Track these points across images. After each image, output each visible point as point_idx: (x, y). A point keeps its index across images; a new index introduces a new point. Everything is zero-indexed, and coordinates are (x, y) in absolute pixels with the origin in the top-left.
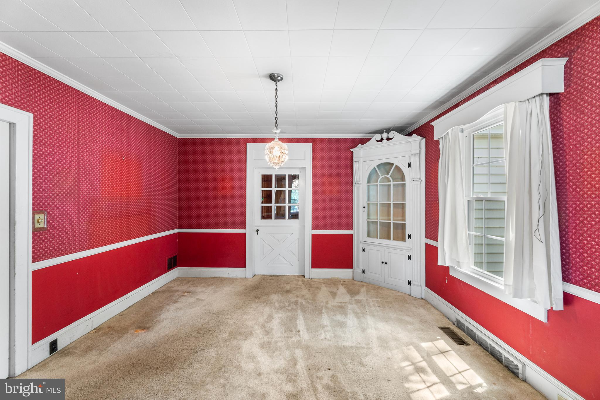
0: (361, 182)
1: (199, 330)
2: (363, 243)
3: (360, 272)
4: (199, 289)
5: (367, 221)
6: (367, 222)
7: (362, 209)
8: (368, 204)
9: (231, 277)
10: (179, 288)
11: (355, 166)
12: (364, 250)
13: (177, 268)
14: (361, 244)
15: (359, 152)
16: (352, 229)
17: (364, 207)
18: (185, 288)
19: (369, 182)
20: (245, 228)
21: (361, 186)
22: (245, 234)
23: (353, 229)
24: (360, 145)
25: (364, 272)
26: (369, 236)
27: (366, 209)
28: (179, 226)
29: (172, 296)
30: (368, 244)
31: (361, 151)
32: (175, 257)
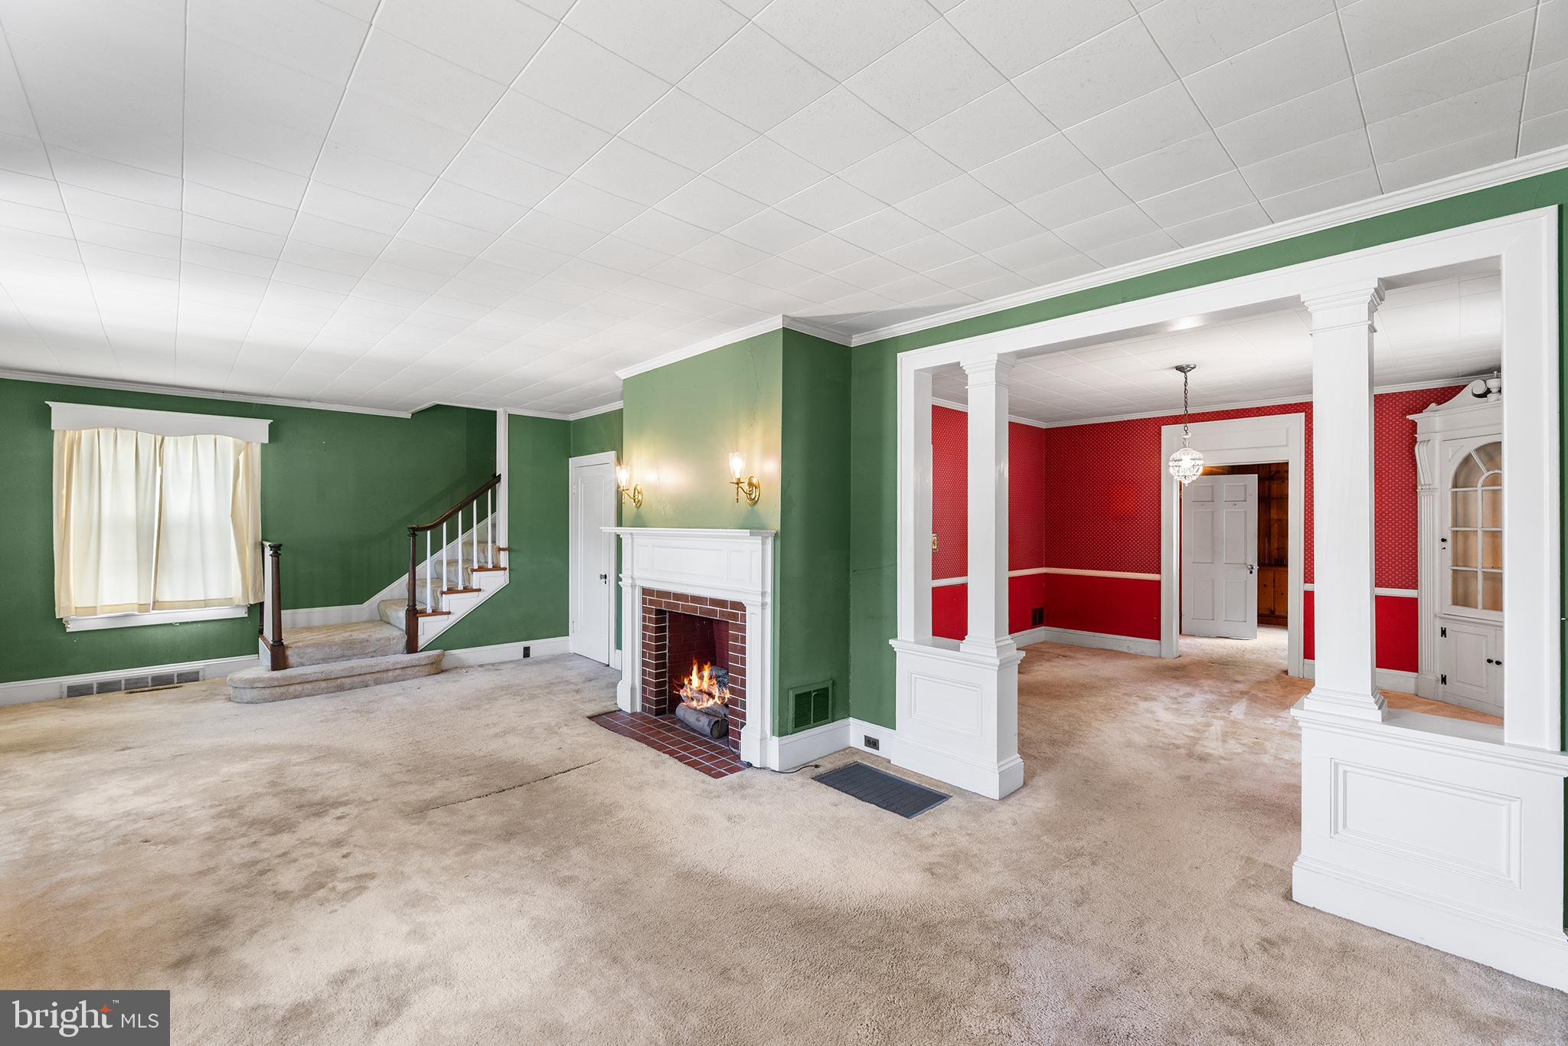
0: (1437, 484)
1: (1083, 685)
2: (1442, 618)
3: (1434, 678)
4: (1078, 655)
5: (1454, 570)
6: (1450, 572)
7: (1438, 544)
8: (1455, 533)
9: (1132, 652)
10: (1051, 651)
11: (1420, 451)
12: (1444, 633)
13: (1043, 627)
14: (1437, 620)
15: (1430, 421)
16: (1416, 588)
17: (1444, 540)
18: (1059, 651)
19: (1455, 486)
20: (1159, 572)
21: (1437, 494)
22: (1159, 583)
23: (1417, 586)
24: (1433, 406)
25: (1444, 680)
26: (1455, 603)
27: (1449, 545)
28: (1046, 563)
29: (1043, 655)
30: (1457, 620)
31: (1437, 419)
32: (1042, 608)
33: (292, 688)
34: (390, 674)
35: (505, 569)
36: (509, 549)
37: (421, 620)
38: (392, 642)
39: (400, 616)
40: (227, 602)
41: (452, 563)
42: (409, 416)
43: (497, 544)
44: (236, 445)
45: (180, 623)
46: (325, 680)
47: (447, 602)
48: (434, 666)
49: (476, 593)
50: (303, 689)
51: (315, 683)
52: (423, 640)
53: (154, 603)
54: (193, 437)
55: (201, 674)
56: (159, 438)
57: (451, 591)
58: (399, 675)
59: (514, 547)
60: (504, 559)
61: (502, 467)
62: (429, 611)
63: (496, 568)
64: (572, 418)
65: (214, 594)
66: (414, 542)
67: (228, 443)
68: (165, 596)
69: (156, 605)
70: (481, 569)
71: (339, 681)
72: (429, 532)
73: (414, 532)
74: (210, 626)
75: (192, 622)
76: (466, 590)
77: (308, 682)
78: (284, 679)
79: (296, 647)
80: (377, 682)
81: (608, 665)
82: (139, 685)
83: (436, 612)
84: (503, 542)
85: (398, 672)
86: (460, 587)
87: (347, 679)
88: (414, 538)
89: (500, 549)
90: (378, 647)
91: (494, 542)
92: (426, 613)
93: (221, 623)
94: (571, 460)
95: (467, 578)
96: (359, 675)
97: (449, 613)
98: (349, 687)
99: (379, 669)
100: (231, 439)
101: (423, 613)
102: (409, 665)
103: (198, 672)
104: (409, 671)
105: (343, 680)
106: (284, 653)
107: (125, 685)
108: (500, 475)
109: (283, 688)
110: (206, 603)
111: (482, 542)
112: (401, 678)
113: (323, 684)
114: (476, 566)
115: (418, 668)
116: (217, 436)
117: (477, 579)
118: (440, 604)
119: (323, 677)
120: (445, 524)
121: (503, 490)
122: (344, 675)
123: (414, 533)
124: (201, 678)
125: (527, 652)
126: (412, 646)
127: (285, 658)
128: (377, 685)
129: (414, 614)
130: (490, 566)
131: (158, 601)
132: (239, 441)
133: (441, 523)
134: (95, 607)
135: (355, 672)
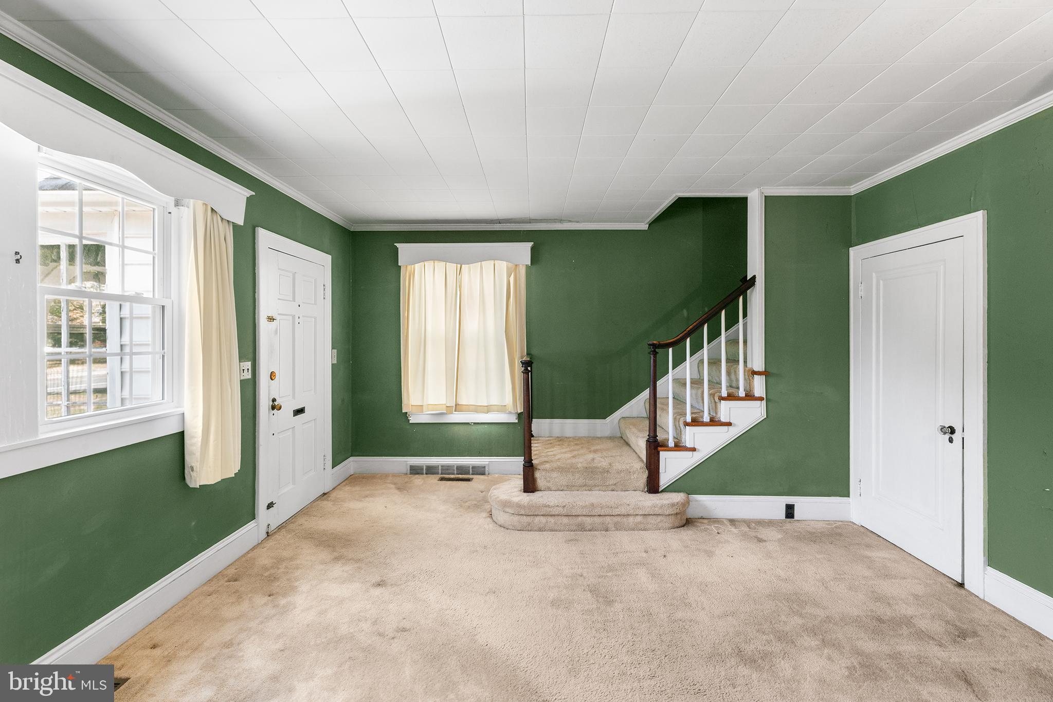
33: (537, 519)
34: (631, 519)
35: (761, 399)
36: (765, 373)
37: (663, 455)
38: (632, 477)
39: (640, 444)
40: (502, 409)
41: (697, 383)
42: (644, 226)
43: (749, 365)
44: (508, 268)
45: (474, 423)
46: (567, 516)
47: (690, 436)
48: (679, 516)
49: (726, 428)
50: (547, 522)
51: (556, 518)
52: (665, 479)
53: (456, 405)
54: (480, 263)
55: (487, 469)
56: (459, 266)
57: (696, 422)
58: (640, 523)
59: (772, 370)
60: (759, 386)
61: (756, 265)
62: (671, 444)
63: (750, 397)
64: (854, 190)
65: (495, 401)
66: (655, 361)
67: (503, 266)
68: (463, 401)
69: (458, 407)
70: (731, 397)
71: (580, 519)
72: (670, 350)
73: (657, 348)
74: (493, 427)
75: (482, 423)
76: (714, 422)
77: (551, 515)
78: (530, 506)
79: (544, 470)
80: (618, 527)
81: (961, 585)
82: (449, 471)
83: (678, 447)
84: (758, 363)
85: (639, 519)
86: (706, 418)
87: (588, 519)
88: (655, 357)
89: (754, 373)
90: (618, 480)
91: (745, 362)
92: (668, 446)
93: (500, 426)
94: (853, 251)
95: (715, 408)
96: (600, 515)
97: (694, 450)
98: (589, 527)
99: (619, 513)
100: (505, 262)
101: (664, 446)
102: (651, 513)
103: (485, 467)
104: (651, 520)
105: (584, 518)
106: (533, 475)
107: (441, 470)
108: (754, 277)
109: (529, 518)
110: (488, 409)
111: (733, 360)
112: (642, 526)
113: (565, 520)
114: (724, 393)
115: (660, 518)
116: (496, 262)
117: (726, 410)
118: (683, 437)
119: (565, 512)
120: (688, 340)
121: (757, 297)
122: (584, 513)
123: (654, 351)
124: (487, 473)
125: (790, 511)
126: (653, 486)
127: (534, 480)
128: (617, 529)
129: (655, 446)
130: (742, 393)
131: (458, 405)
132: (510, 265)
133: (683, 339)
134: (422, 406)
135: (597, 511)
